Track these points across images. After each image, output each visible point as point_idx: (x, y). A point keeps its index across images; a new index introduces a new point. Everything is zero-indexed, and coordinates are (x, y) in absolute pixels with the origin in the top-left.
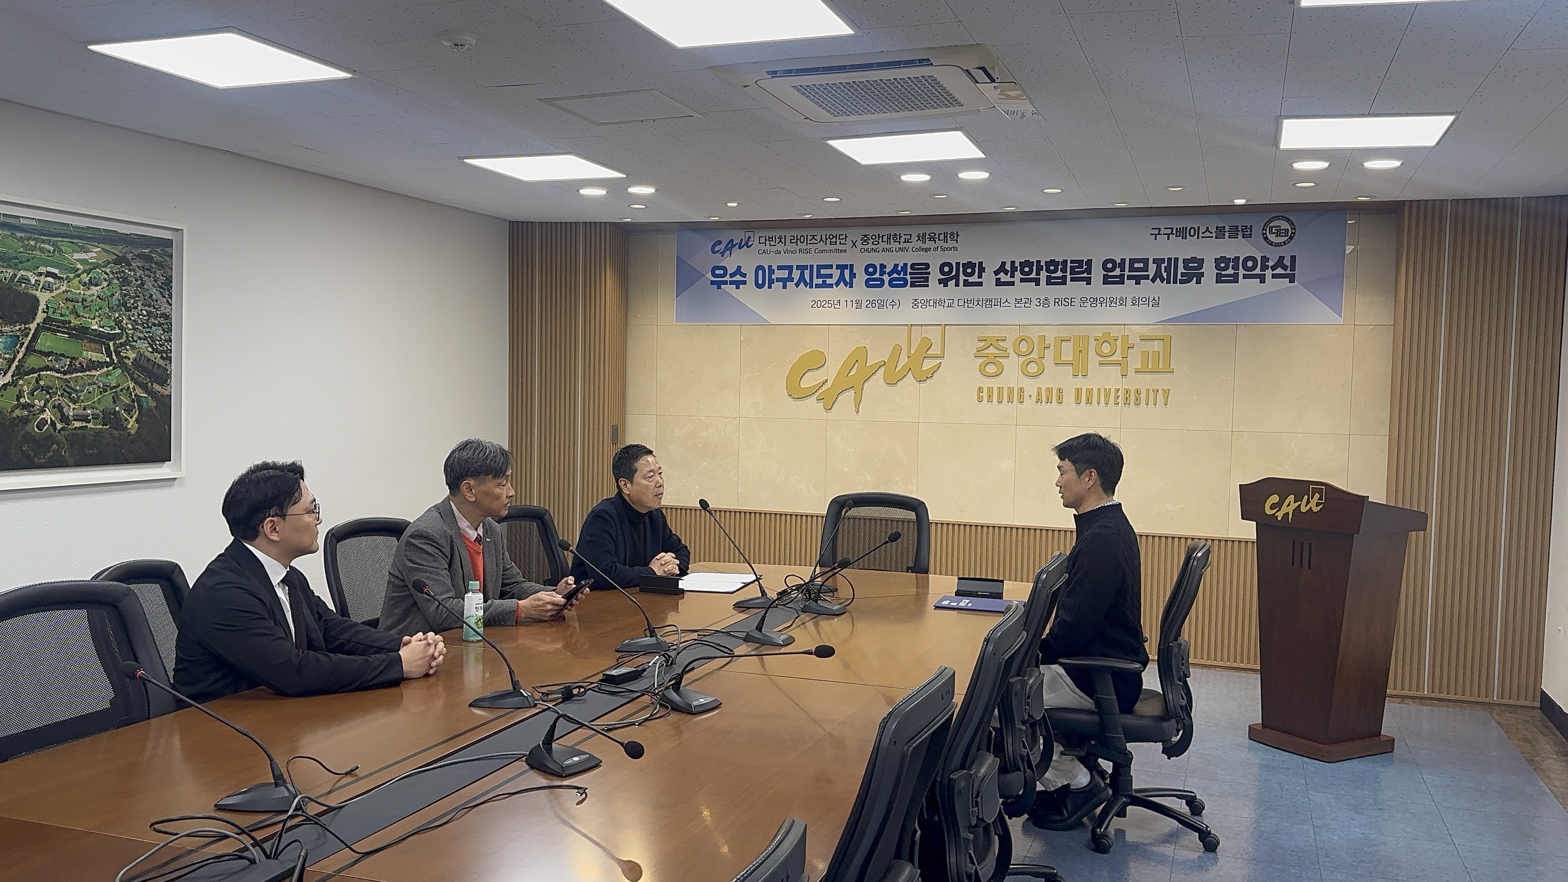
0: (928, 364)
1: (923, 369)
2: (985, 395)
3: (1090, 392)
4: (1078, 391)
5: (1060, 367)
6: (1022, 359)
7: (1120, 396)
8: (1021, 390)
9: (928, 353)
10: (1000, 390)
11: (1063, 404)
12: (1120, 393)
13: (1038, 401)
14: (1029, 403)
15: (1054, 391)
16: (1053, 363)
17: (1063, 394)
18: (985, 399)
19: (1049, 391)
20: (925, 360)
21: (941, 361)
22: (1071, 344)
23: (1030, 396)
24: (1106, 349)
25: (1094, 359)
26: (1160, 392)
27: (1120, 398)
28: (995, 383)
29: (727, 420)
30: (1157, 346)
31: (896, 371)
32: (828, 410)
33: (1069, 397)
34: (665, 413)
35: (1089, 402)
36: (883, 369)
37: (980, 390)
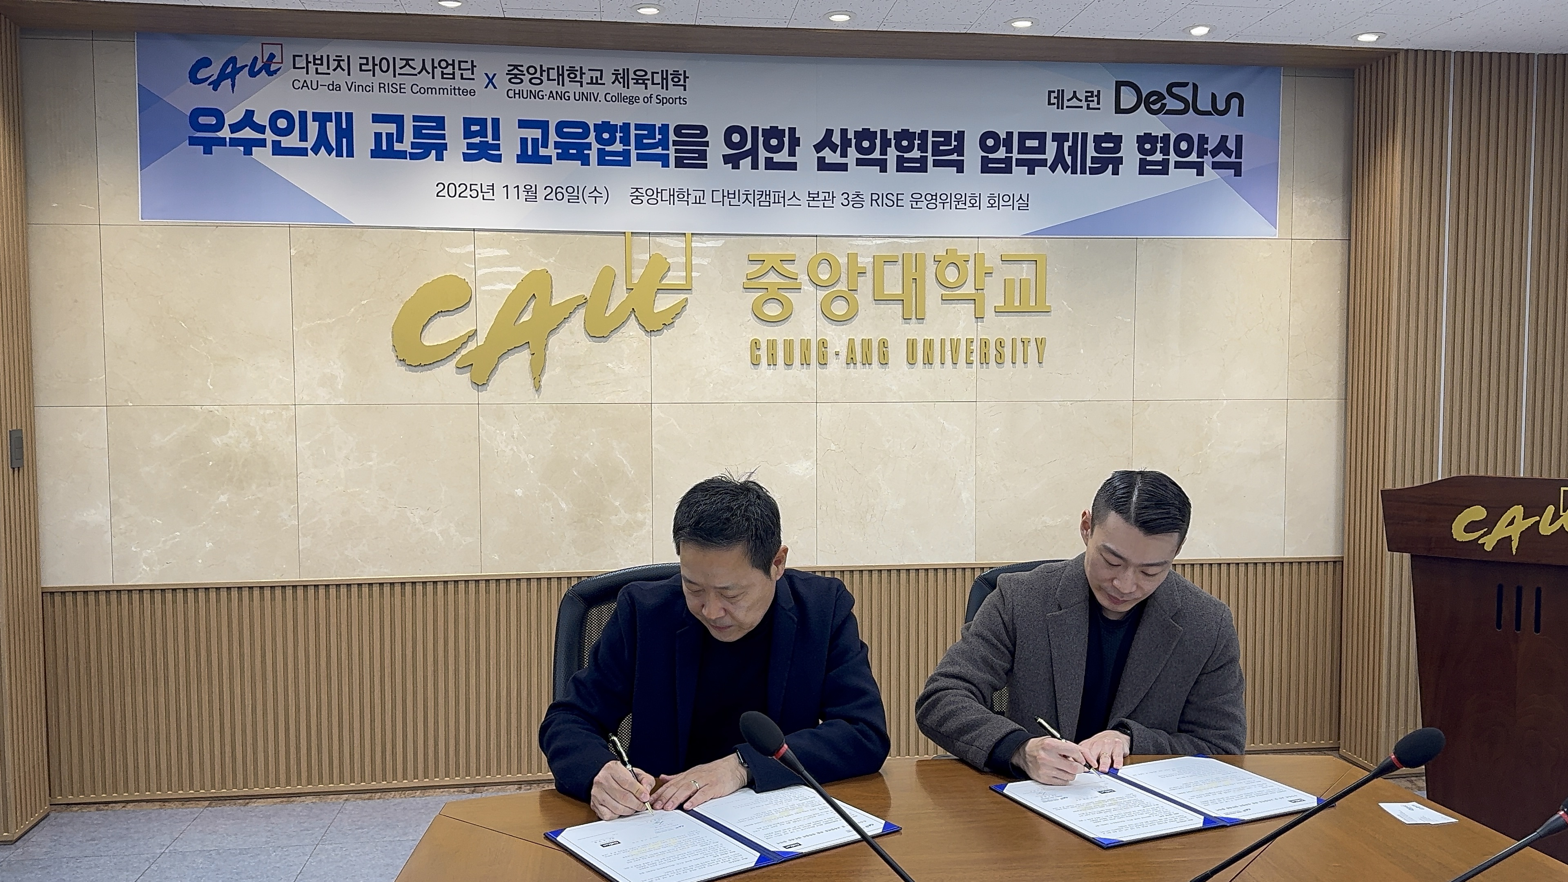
0: (664, 302)
2: (763, 353)
3: (928, 344)
4: (912, 345)
5: (883, 306)
6: (822, 294)
7: (975, 351)
8: (823, 344)
9: (663, 282)
10: (788, 344)
11: (890, 365)
12: (974, 347)
13: (851, 361)
14: (836, 366)
15: (875, 345)
16: (871, 299)
17: (889, 349)
18: (764, 361)
19: (867, 344)
20: (658, 295)
21: (686, 296)
22: (898, 268)
23: (837, 354)
24: (951, 275)
25: (933, 293)
26: (1033, 343)
27: (974, 354)
28: (779, 334)
29: (268, 412)
30: (1026, 271)
31: (607, 315)
32: (479, 385)
33: (898, 354)
34: (126, 401)
35: (928, 362)
36: (582, 312)
37: (756, 344)
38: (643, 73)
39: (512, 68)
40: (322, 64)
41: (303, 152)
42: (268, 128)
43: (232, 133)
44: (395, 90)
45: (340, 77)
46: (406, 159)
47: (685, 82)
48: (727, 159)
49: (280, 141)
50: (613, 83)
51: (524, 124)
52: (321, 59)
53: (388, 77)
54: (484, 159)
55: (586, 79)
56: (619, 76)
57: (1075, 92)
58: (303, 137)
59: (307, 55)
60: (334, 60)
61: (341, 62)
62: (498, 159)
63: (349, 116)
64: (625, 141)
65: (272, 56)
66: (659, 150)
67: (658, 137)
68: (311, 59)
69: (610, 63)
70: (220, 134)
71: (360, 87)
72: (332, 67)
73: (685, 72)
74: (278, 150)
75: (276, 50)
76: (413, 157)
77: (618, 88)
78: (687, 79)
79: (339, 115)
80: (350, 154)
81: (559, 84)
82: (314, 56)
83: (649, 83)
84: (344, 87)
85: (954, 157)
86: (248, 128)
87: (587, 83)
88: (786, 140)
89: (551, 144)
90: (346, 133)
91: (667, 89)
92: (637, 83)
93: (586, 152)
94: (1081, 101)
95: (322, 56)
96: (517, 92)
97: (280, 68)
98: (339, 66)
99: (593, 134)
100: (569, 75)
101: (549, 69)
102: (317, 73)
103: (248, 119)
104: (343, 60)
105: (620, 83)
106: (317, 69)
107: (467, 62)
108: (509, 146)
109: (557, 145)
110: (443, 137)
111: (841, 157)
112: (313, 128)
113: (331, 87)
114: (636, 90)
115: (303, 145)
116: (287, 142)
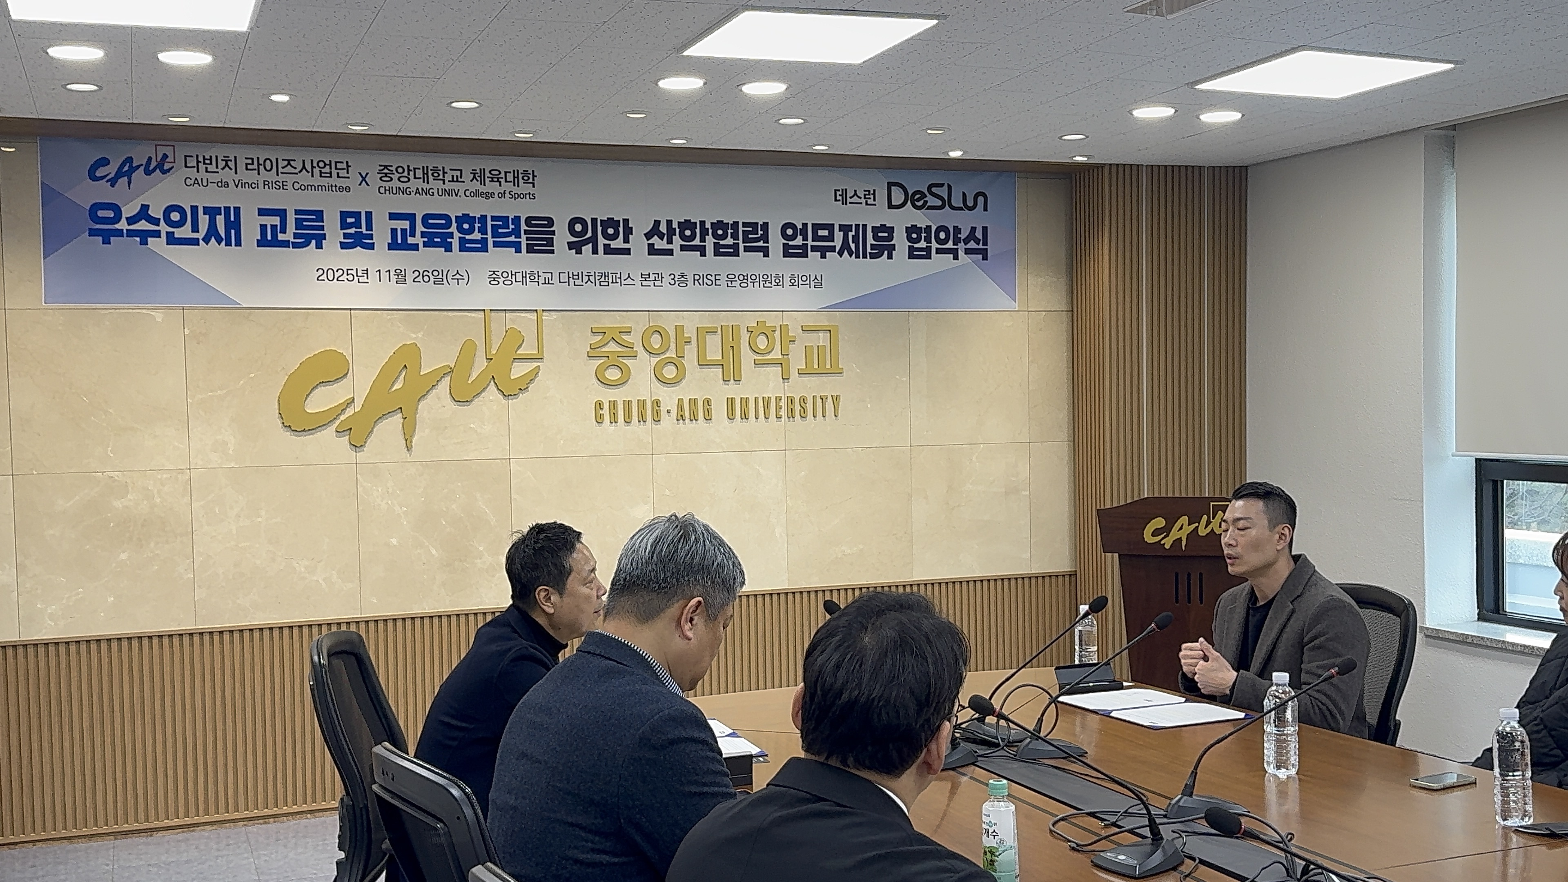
0: (519, 370)
1: (512, 378)
2: (606, 412)
3: (745, 402)
4: (731, 402)
5: (706, 370)
6: (655, 360)
7: (783, 407)
8: (656, 403)
9: (518, 353)
10: (627, 404)
11: (713, 420)
12: (782, 403)
13: (680, 417)
14: (668, 422)
15: (700, 404)
16: (696, 364)
17: (712, 407)
18: (607, 418)
19: (694, 403)
20: (514, 364)
21: (538, 364)
22: (718, 338)
23: (669, 412)
24: (762, 343)
25: (747, 358)
26: (829, 399)
27: (782, 409)
28: (619, 395)
30: (822, 339)
31: (469, 382)
32: (357, 447)
33: (719, 410)
35: (745, 416)
36: (447, 380)
37: (600, 405)
38: (497, 173)
39: (382, 168)
40: (211, 164)
41: (195, 242)
42: (162, 221)
43: (129, 224)
44: (278, 187)
45: (227, 175)
46: (289, 247)
47: (533, 180)
48: (571, 246)
49: (173, 233)
50: (471, 181)
51: (393, 216)
52: (211, 159)
53: (272, 176)
54: (359, 248)
55: (448, 177)
56: (477, 175)
57: (855, 191)
58: (195, 229)
59: (197, 156)
60: (222, 160)
61: (229, 162)
62: (371, 247)
63: (237, 210)
64: (483, 230)
65: (165, 156)
66: (512, 239)
67: (512, 227)
68: (201, 159)
69: (469, 164)
70: (118, 226)
71: (247, 185)
72: (221, 166)
73: (533, 172)
74: (172, 240)
75: (170, 153)
76: (296, 246)
77: (476, 185)
78: (535, 178)
79: (227, 209)
80: (238, 243)
81: (424, 182)
82: (204, 156)
83: (503, 181)
84: (231, 184)
85: (761, 244)
86: (143, 221)
87: (449, 181)
88: (621, 229)
89: (418, 234)
90: (234, 225)
91: (518, 186)
92: (492, 181)
93: (449, 240)
94: (860, 198)
95: (211, 157)
96: (387, 188)
97: (173, 167)
98: (227, 165)
99: (454, 225)
100: (432, 175)
101: (415, 169)
102: (207, 171)
103: (144, 213)
104: (231, 161)
105: (477, 181)
106: (206, 168)
107: (342, 162)
108: (381, 235)
109: (423, 234)
110: (322, 228)
111: (668, 243)
112: (204, 221)
113: (220, 184)
114: (491, 187)
115: (195, 235)
116: (179, 233)
